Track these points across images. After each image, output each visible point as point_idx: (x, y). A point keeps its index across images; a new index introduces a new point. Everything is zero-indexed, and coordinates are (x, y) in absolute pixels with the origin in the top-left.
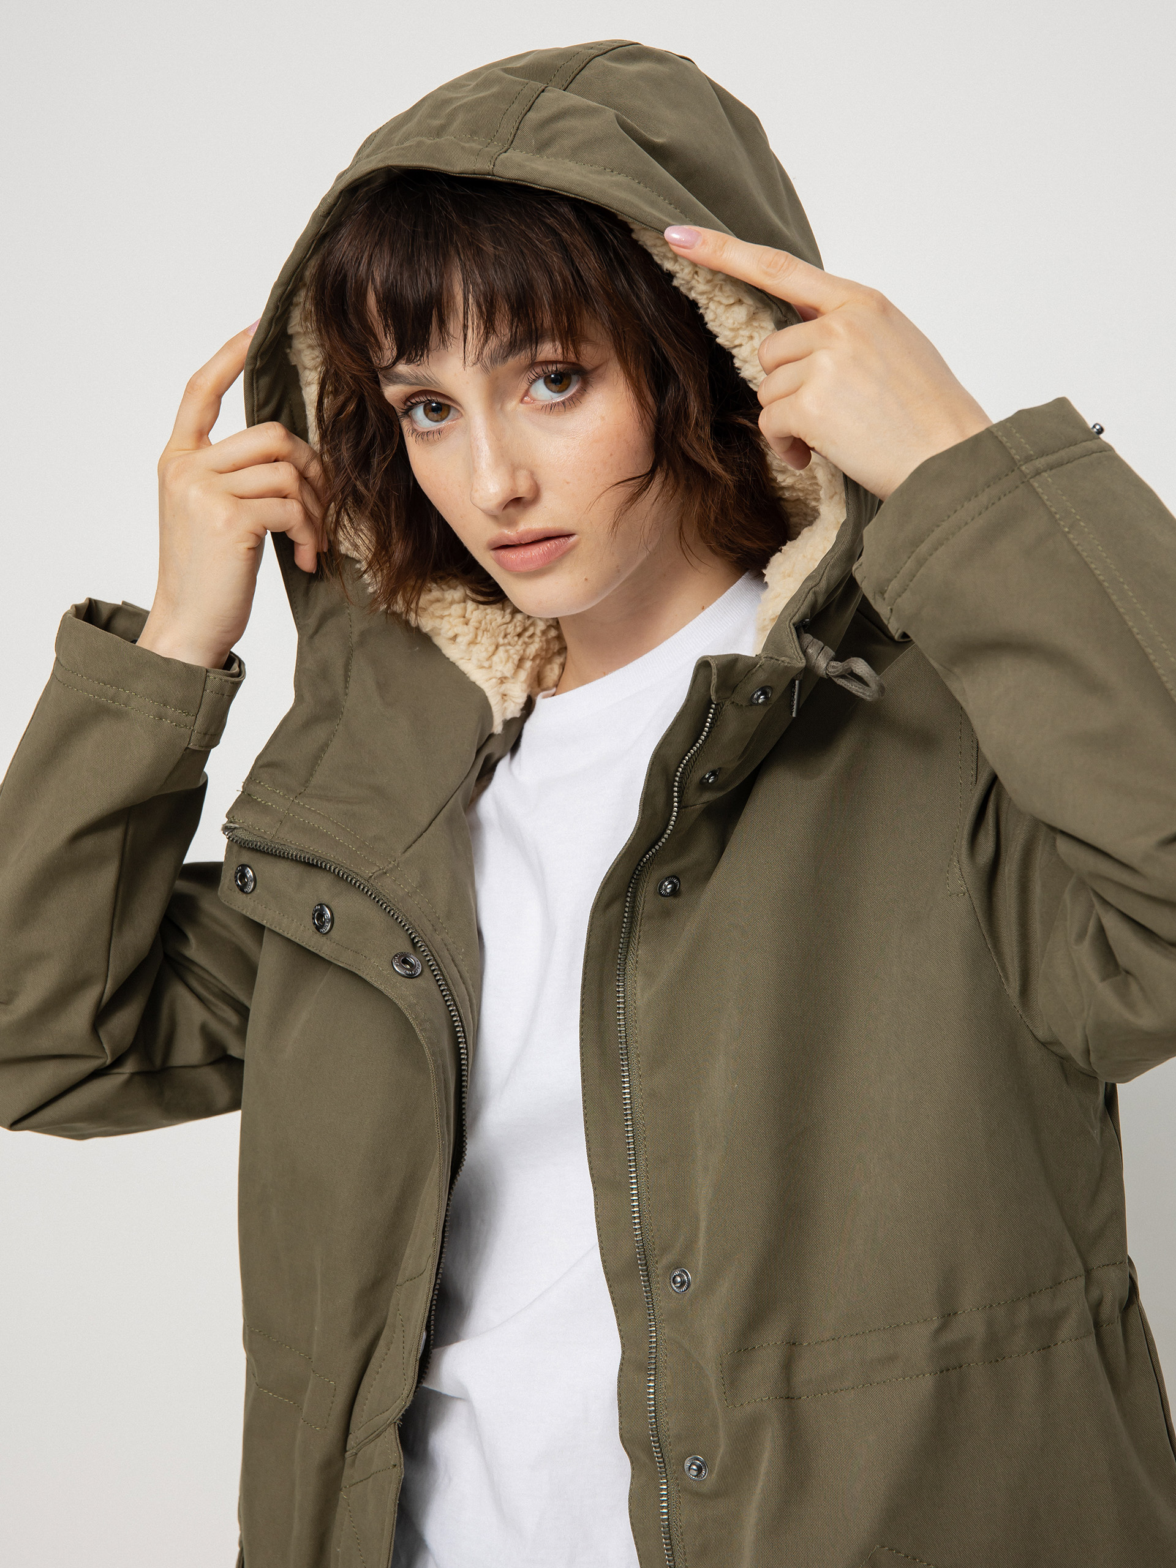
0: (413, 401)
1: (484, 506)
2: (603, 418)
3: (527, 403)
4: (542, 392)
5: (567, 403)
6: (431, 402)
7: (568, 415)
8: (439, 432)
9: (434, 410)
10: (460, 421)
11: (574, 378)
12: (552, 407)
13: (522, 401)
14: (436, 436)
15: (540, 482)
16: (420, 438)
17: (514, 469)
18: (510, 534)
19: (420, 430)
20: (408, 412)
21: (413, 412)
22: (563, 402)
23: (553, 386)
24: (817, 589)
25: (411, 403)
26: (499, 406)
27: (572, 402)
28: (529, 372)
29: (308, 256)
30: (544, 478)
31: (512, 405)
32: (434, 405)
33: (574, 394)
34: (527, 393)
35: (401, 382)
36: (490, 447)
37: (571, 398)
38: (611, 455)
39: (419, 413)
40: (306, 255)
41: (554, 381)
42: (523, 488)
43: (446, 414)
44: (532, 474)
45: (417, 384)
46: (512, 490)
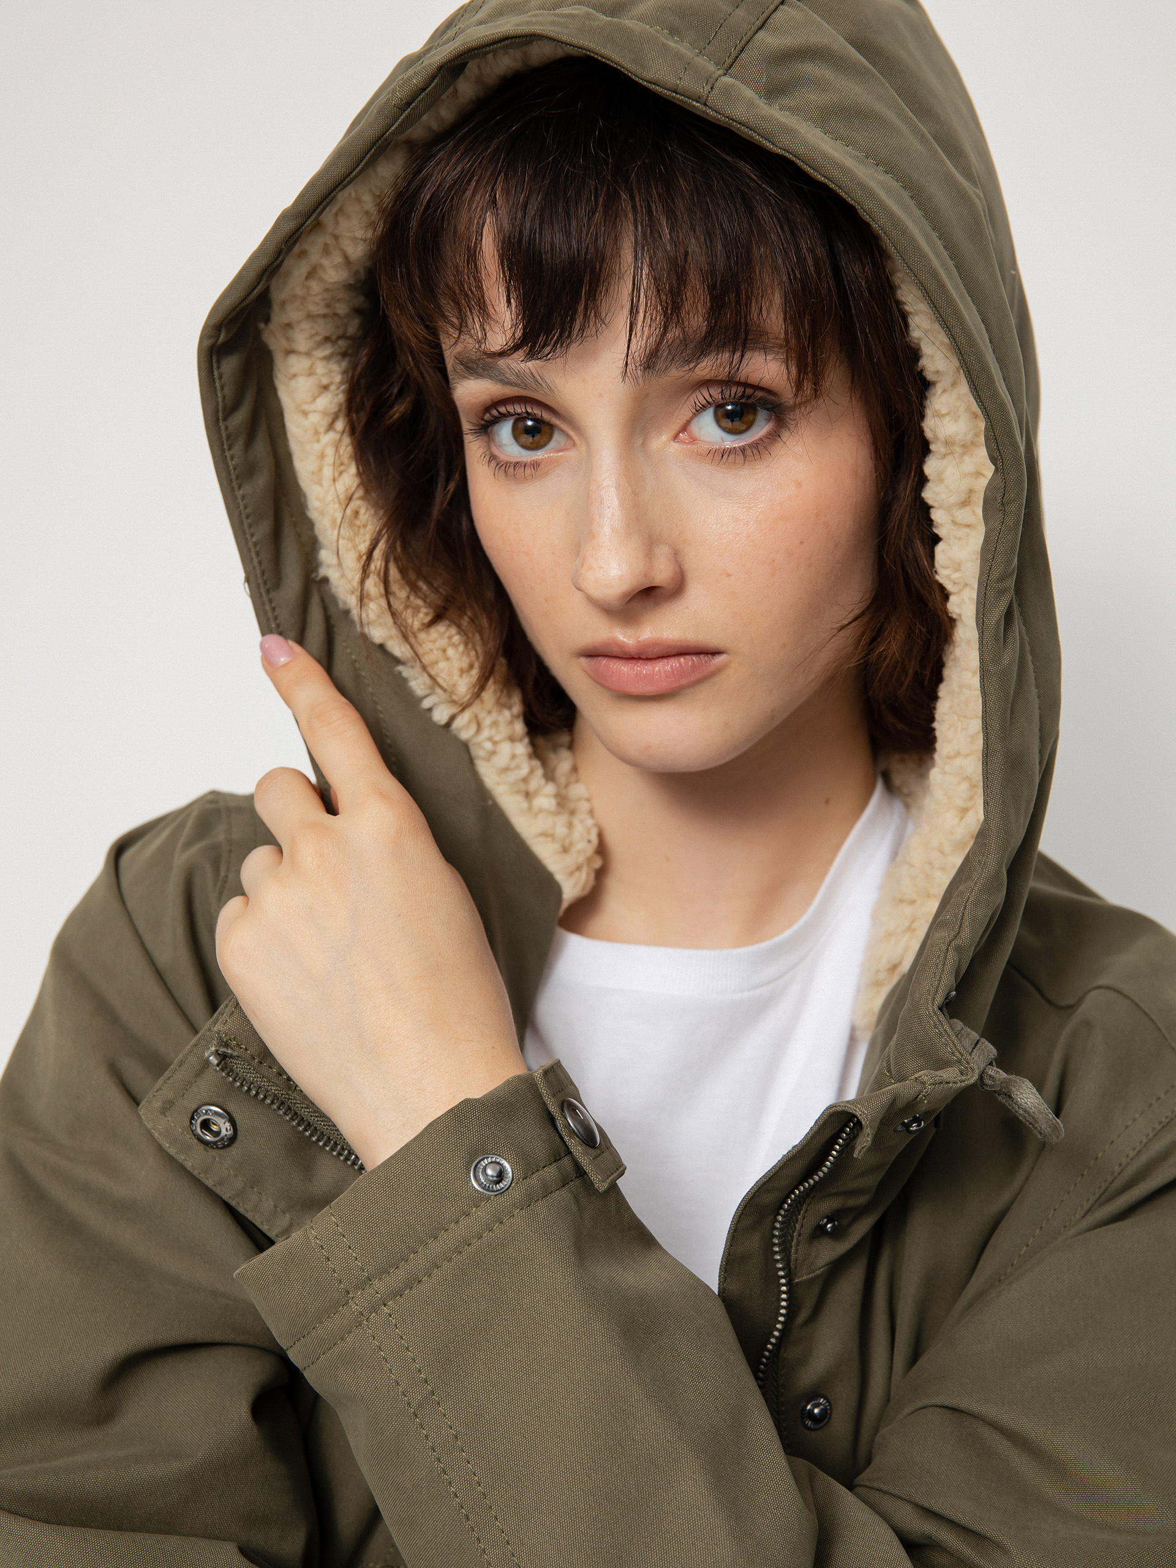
0: (502, 410)
1: (597, 593)
2: (799, 485)
3: (683, 442)
4: (708, 429)
5: (749, 452)
6: (529, 416)
7: (745, 472)
8: (535, 465)
9: (528, 431)
10: (572, 454)
11: (762, 415)
12: (724, 454)
13: (676, 437)
14: (528, 471)
15: (686, 567)
16: (502, 473)
17: (651, 544)
18: (625, 637)
19: (503, 457)
20: (488, 427)
21: (496, 428)
22: (743, 450)
23: (728, 423)
24: (958, 942)
25: (499, 412)
26: (640, 442)
27: (755, 451)
28: (698, 393)
29: (354, 174)
30: (697, 562)
31: (661, 441)
32: (530, 423)
33: (761, 439)
34: (684, 428)
35: (490, 377)
36: (622, 502)
37: (755, 445)
38: (802, 542)
39: (505, 431)
40: (352, 172)
41: (730, 416)
42: (662, 574)
43: (545, 439)
44: (676, 556)
45: (516, 385)
46: (645, 575)
